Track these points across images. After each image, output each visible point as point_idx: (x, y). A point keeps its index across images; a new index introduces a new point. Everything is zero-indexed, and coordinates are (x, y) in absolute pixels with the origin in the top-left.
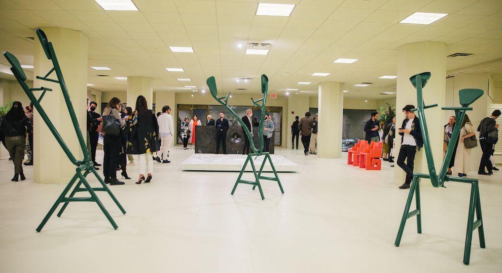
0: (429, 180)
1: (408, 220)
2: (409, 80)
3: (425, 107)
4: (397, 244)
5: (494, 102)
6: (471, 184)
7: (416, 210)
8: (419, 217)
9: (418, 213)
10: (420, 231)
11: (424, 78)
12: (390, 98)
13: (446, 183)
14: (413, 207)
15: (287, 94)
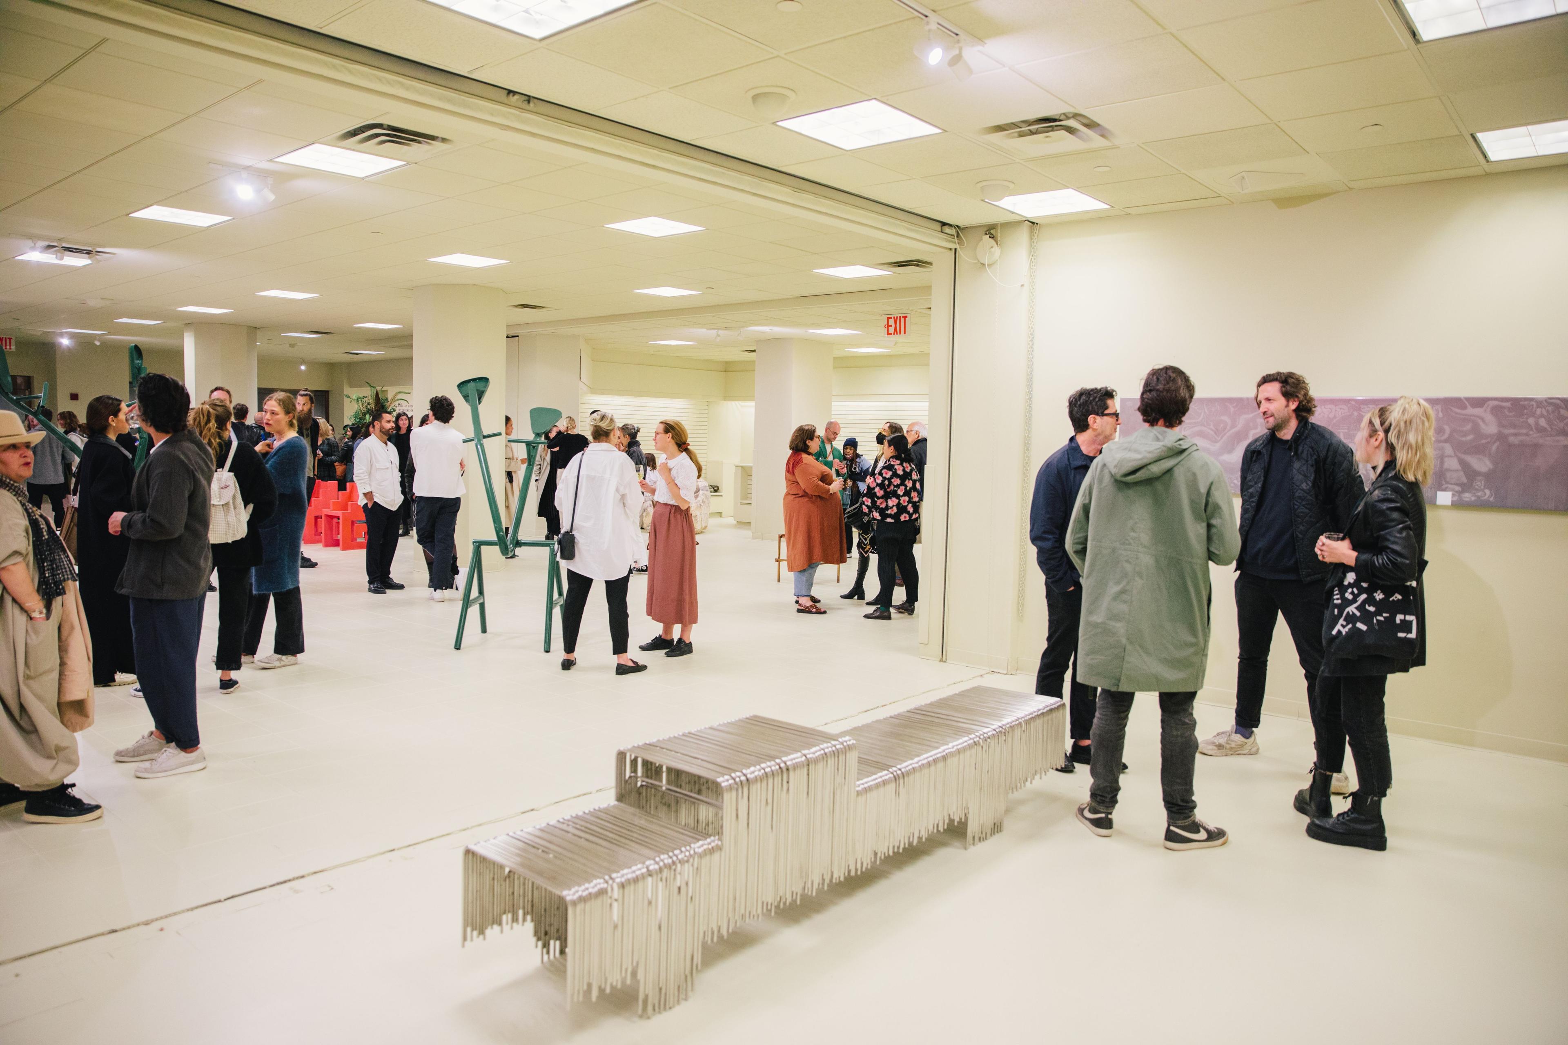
0: (497, 548)
1: (469, 610)
2: (456, 388)
3: (485, 437)
4: (458, 647)
5: (594, 390)
6: (548, 548)
7: (478, 597)
8: (482, 606)
9: (481, 601)
10: (484, 630)
11: (480, 385)
12: (366, 362)
13: (518, 551)
14: (474, 593)
15: (65, 342)
